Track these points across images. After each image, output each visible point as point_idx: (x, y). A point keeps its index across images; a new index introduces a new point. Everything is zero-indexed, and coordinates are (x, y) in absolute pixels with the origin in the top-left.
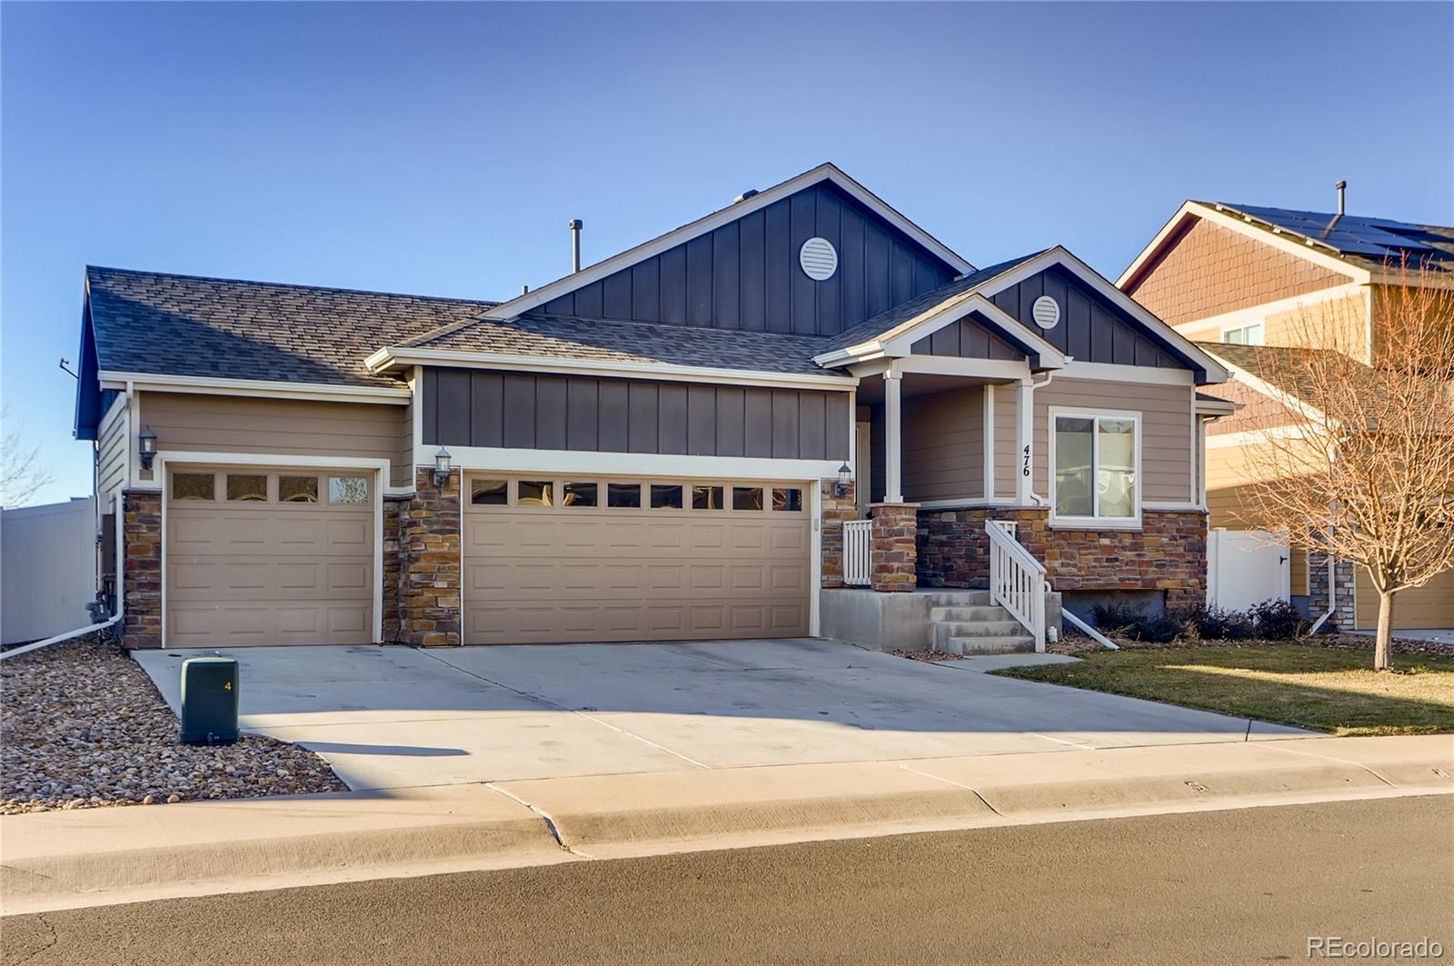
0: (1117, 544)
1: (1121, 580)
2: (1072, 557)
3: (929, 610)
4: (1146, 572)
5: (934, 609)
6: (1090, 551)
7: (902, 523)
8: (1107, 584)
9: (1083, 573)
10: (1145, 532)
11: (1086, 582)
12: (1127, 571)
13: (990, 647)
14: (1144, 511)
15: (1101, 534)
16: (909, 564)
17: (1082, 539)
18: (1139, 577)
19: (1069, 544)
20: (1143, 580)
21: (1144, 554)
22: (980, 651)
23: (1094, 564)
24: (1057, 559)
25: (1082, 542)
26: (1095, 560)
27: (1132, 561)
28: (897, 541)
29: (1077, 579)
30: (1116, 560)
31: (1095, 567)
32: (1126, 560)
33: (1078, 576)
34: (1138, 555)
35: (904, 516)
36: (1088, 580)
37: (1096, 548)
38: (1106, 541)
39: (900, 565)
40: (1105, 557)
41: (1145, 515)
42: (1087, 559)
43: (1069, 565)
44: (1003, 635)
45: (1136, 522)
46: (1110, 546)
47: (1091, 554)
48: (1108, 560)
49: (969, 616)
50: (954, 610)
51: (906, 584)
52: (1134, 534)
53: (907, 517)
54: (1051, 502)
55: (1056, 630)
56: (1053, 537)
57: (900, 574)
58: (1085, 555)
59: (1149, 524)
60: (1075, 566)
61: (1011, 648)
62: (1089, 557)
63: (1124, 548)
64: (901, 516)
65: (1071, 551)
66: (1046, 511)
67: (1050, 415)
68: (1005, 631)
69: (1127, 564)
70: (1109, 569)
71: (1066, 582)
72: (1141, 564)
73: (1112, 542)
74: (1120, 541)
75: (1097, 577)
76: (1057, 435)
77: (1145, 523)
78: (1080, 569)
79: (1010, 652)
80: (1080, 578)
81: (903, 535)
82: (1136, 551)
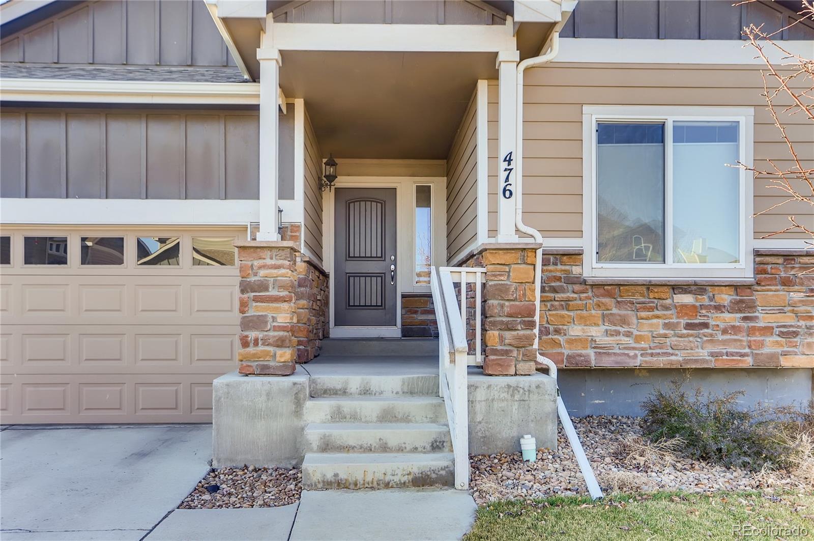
0: (706, 302)
1: (712, 354)
2: (624, 321)
3: (299, 403)
4: (761, 344)
5: (309, 404)
6: (656, 312)
7: (262, 273)
8: (687, 361)
9: (643, 345)
10: (758, 284)
11: (648, 359)
12: (724, 342)
13: (359, 477)
14: (757, 253)
15: (677, 288)
16: (276, 333)
17: (642, 295)
18: (747, 350)
19: (618, 302)
20: (755, 356)
21: (757, 317)
22: (339, 484)
23: (662, 331)
24: (597, 325)
25: (642, 299)
26: (667, 326)
27: (733, 327)
28: (256, 299)
29: (632, 353)
30: (705, 325)
31: (665, 336)
32: (722, 326)
33: (634, 348)
34: (745, 319)
35: (269, 262)
36: (652, 355)
37: (666, 308)
38: (687, 299)
39: (260, 335)
40: (683, 322)
41: (758, 259)
42: (651, 325)
43: (618, 333)
44: (415, 450)
45: (744, 271)
46: (694, 306)
47: (658, 317)
48: (689, 326)
49: (374, 415)
50: (347, 405)
51: (272, 364)
52: (737, 287)
53: (273, 262)
54: (588, 242)
55: (533, 440)
56: (590, 294)
57: (261, 348)
58: (647, 318)
59: (765, 272)
60: (628, 334)
61: (405, 479)
62: (655, 321)
63: (719, 308)
64: (261, 262)
65: (623, 312)
66: (575, 256)
67: (585, 118)
68: (419, 444)
69: (725, 332)
70: (691, 339)
71: (613, 358)
72: (751, 331)
73: (697, 300)
74: (712, 299)
75: (670, 351)
76: (598, 149)
77: (759, 270)
78: (638, 339)
79: (402, 486)
80: (639, 353)
81: (267, 289)
82: (740, 311)
